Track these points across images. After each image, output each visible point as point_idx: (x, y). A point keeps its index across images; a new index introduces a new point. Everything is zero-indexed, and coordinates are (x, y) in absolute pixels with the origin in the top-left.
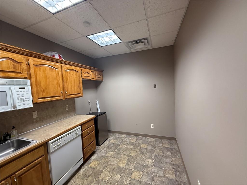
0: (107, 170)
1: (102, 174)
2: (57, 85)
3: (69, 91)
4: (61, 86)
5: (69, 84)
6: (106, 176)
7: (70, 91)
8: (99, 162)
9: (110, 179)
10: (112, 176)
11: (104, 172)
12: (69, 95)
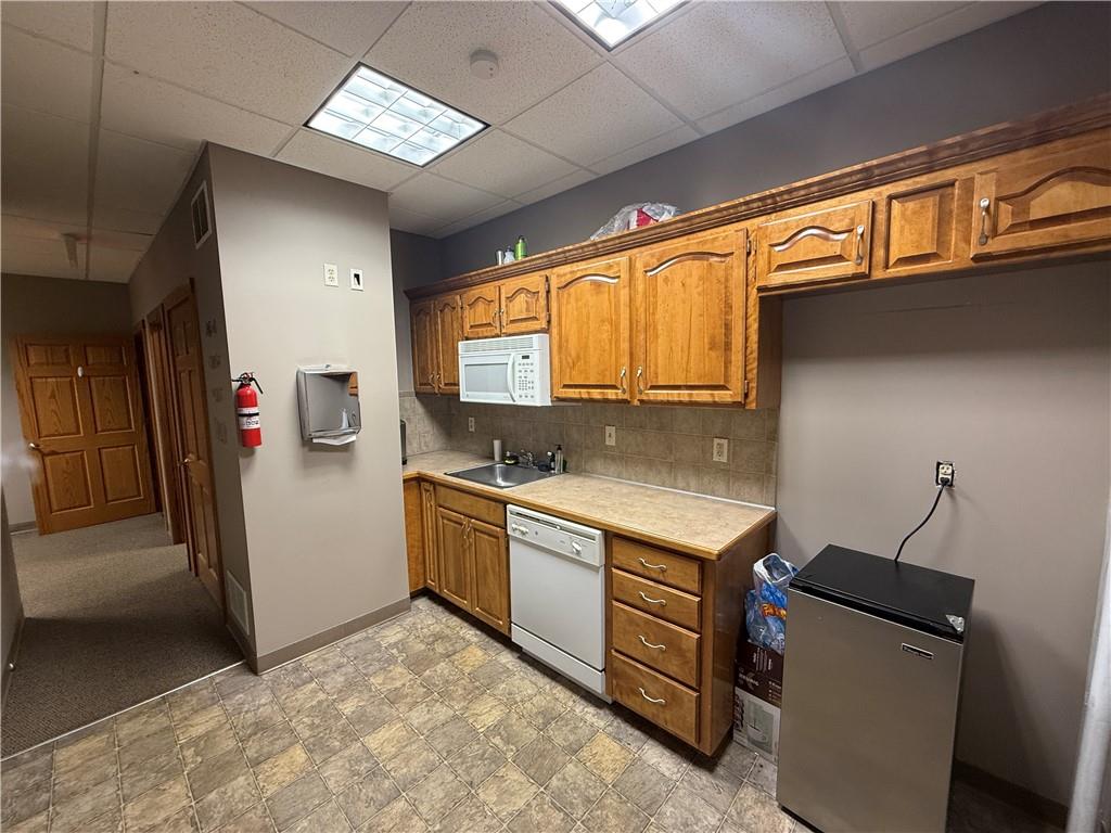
0: (534, 803)
1: (523, 779)
2: (610, 341)
3: (656, 366)
4: (625, 346)
5: (657, 337)
6: (502, 792)
7: (660, 371)
8: (609, 778)
9: (478, 808)
10: (487, 821)
11: (534, 789)
12: (653, 387)
